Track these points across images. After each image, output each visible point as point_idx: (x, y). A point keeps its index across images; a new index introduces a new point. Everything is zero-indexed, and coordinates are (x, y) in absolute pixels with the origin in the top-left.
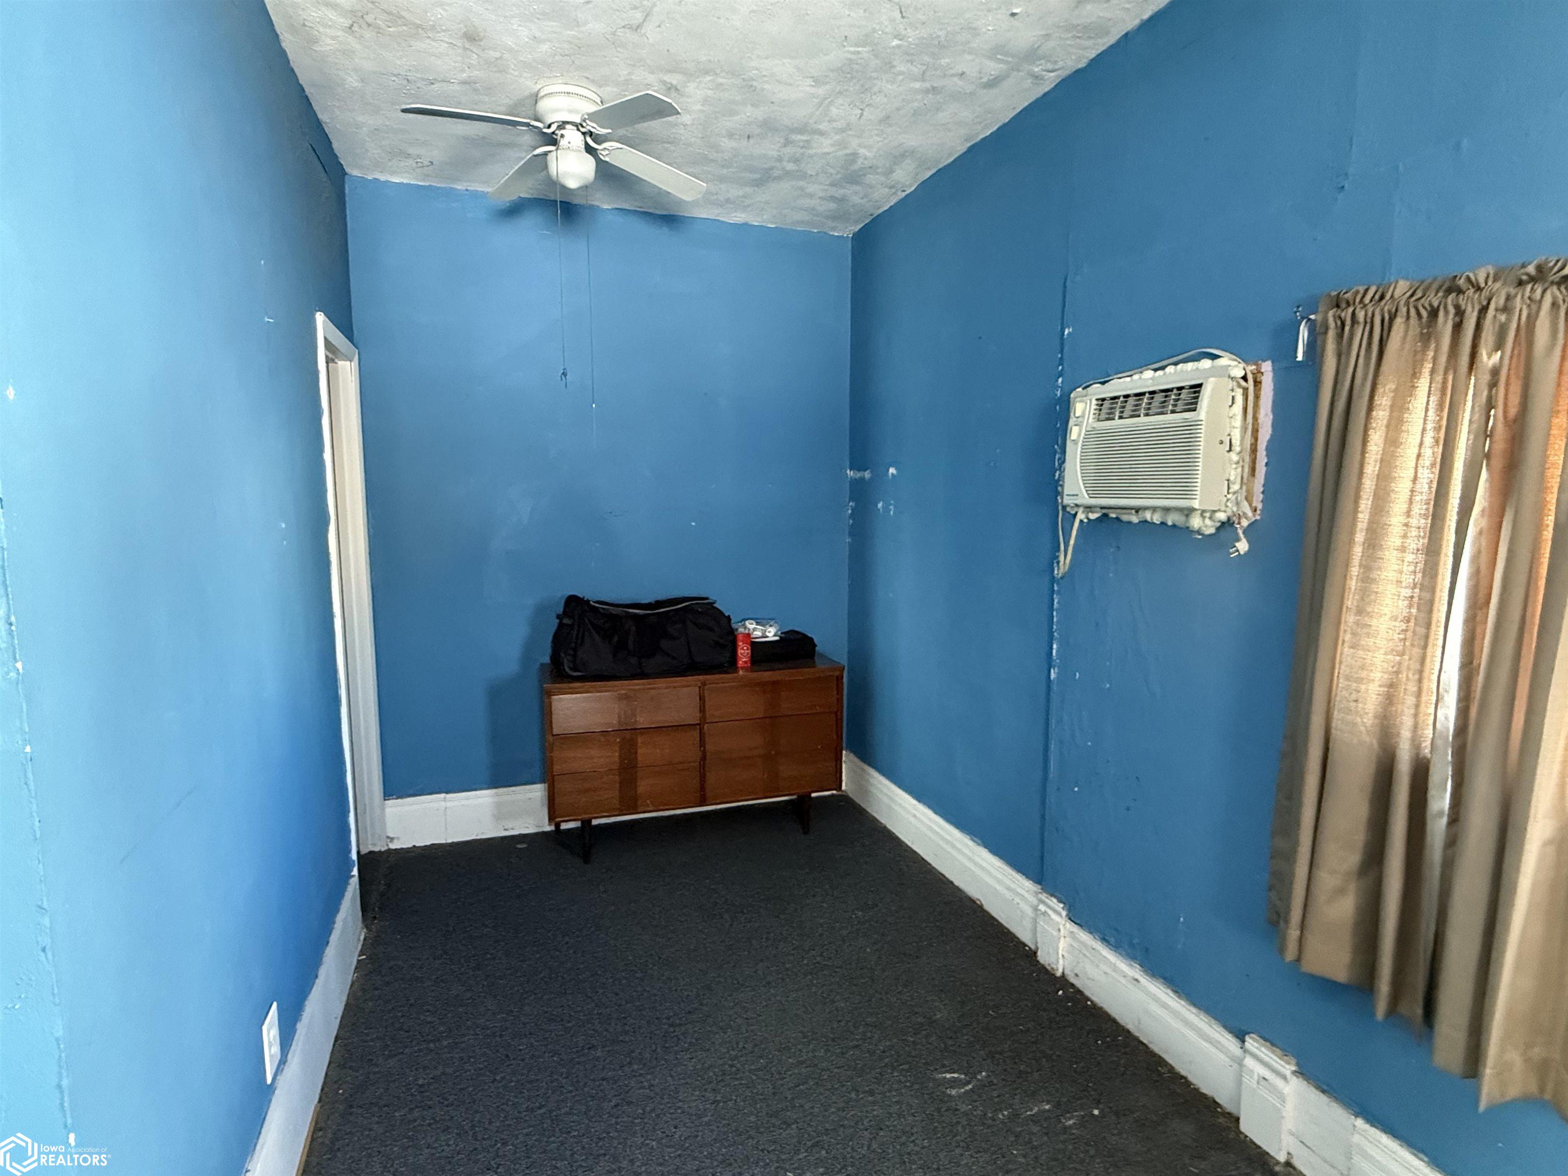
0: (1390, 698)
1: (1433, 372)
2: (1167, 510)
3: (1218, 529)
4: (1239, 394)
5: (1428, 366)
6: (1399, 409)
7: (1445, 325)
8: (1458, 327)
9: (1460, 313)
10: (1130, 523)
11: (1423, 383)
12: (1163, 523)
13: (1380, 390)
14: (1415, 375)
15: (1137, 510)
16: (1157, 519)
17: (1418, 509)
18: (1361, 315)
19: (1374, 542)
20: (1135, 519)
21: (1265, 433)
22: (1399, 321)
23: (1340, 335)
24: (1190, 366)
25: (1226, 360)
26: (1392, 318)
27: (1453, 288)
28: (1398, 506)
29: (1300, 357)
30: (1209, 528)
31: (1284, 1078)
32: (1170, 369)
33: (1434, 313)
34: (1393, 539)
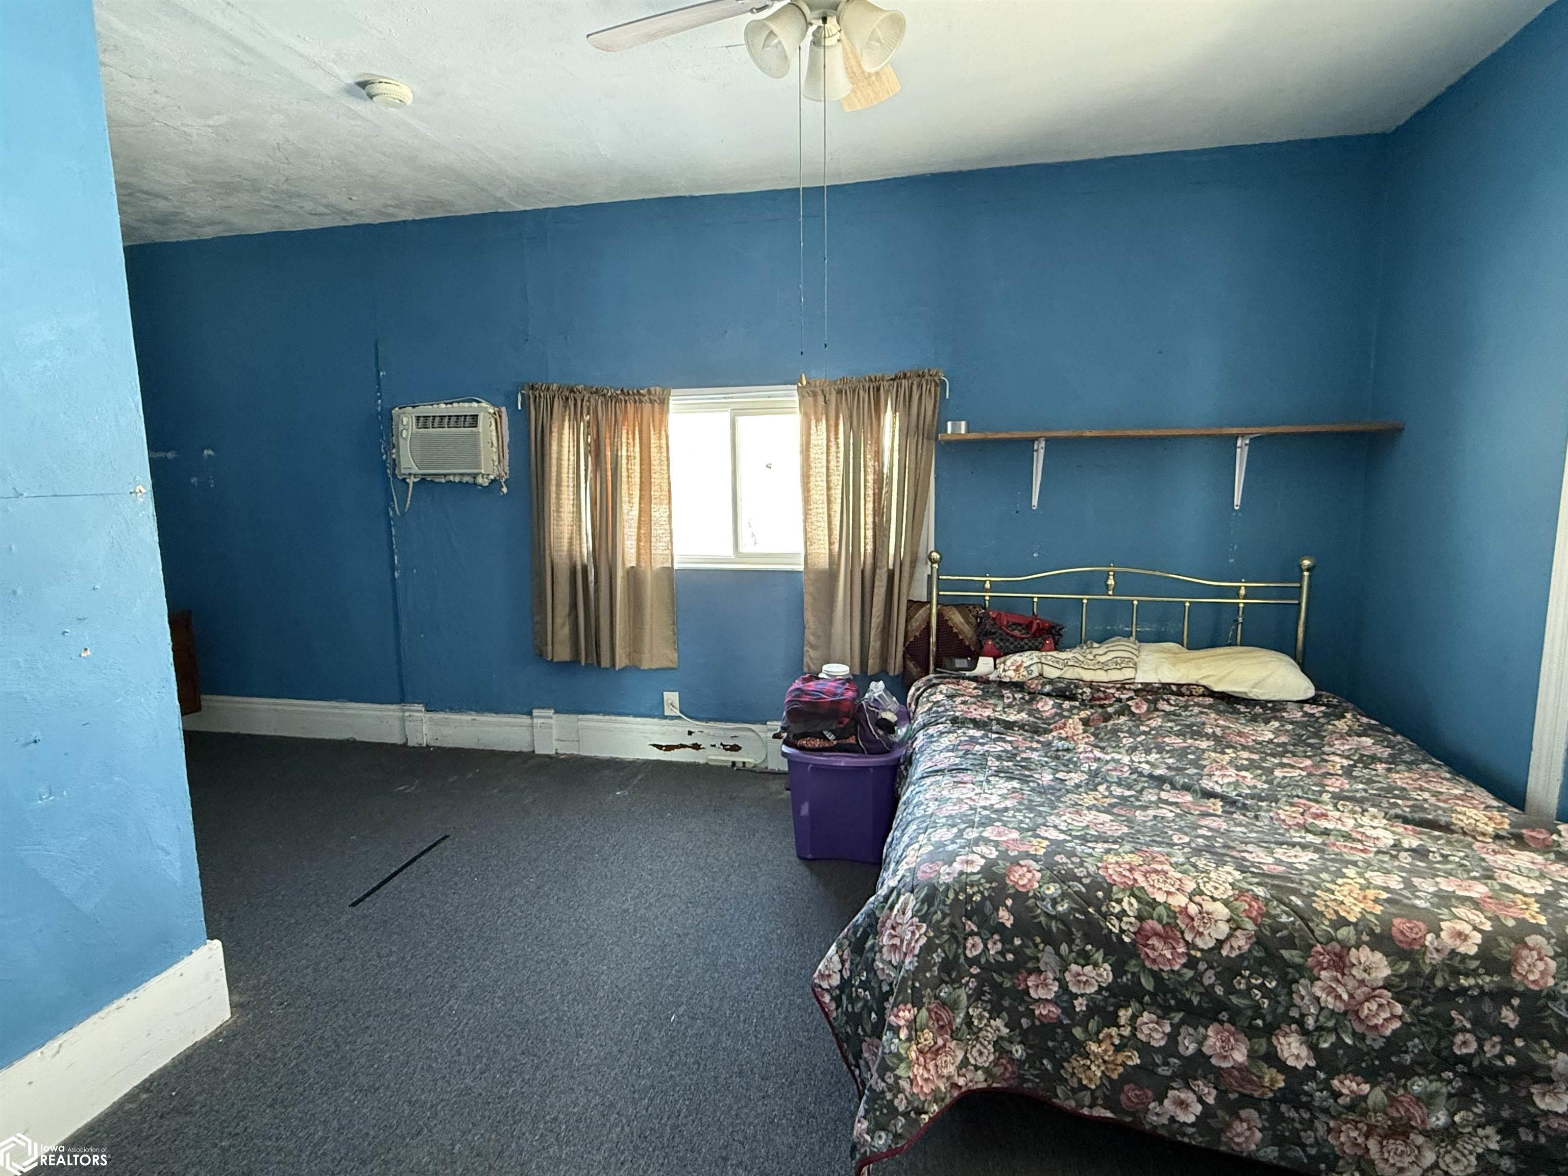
0: (571, 544)
1: (569, 420)
2: (462, 475)
3: (490, 483)
4: (493, 421)
5: (567, 418)
6: (561, 434)
7: (571, 403)
8: (575, 405)
9: (575, 400)
10: (440, 483)
11: (567, 423)
12: (460, 482)
13: (553, 426)
14: (563, 421)
15: (445, 475)
16: (457, 479)
17: (571, 471)
18: (542, 394)
19: (559, 485)
20: (443, 481)
21: (507, 440)
22: (556, 399)
23: (535, 401)
24: (466, 405)
25: (484, 404)
26: (554, 397)
27: (572, 391)
28: (565, 470)
29: (520, 408)
30: (486, 483)
31: (551, 718)
32: (455, 405)
33: (567, 399)
34: (565, 483)
